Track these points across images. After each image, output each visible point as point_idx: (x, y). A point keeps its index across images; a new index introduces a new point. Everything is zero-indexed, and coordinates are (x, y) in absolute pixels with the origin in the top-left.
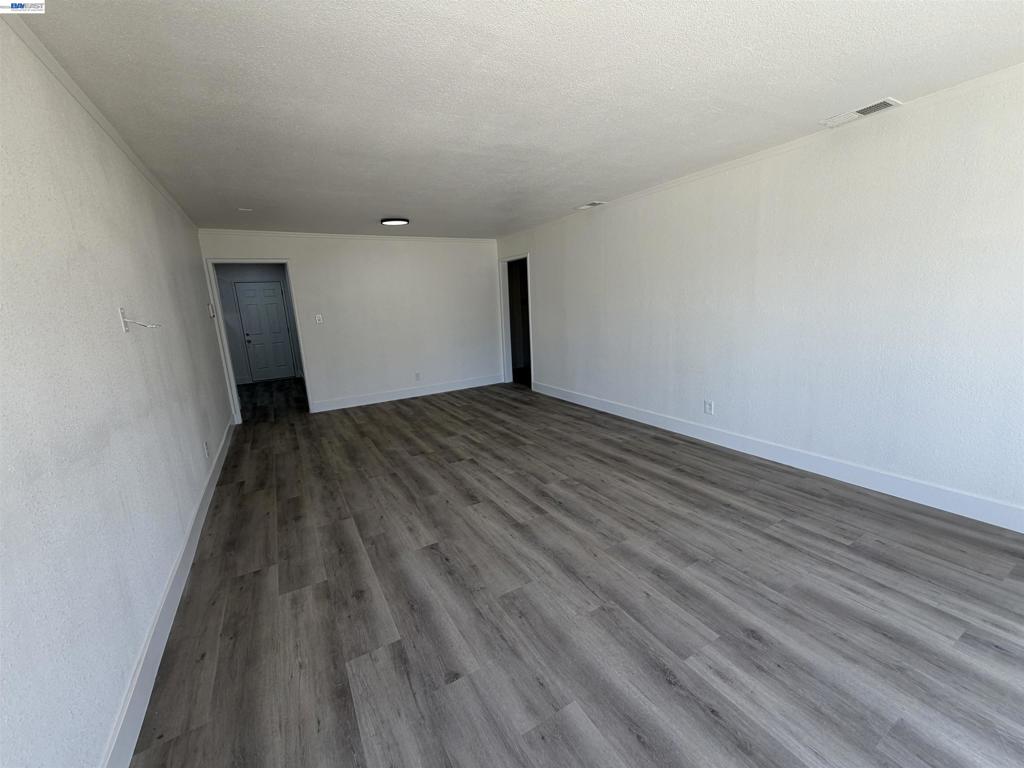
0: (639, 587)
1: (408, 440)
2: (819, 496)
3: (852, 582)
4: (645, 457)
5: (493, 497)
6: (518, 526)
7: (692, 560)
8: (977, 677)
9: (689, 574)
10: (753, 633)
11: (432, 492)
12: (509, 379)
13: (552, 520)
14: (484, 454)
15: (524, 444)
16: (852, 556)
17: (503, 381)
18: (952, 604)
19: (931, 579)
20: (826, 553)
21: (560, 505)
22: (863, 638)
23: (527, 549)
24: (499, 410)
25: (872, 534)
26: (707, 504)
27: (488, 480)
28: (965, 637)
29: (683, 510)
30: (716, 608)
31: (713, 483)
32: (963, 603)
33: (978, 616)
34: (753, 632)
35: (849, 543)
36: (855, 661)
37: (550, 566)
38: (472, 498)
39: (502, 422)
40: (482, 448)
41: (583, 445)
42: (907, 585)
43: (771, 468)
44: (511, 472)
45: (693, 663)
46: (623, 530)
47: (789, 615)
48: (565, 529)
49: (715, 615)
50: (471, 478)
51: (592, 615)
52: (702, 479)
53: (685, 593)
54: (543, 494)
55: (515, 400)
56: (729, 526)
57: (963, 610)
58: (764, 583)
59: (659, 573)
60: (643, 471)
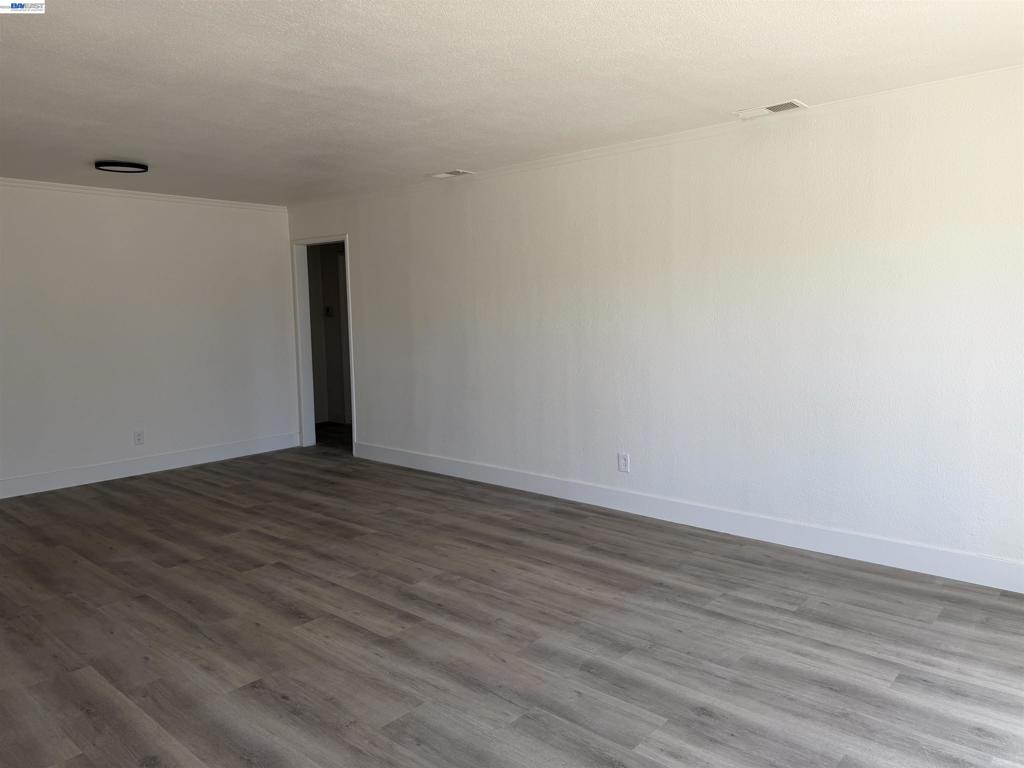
0: (567, 687)
1: (147, 545)
2: (761, 564)
3: (799, 647)
4: (545, 536)
5: (332, 610)
6: (381, 641)
7: (625, 648)
8: (908, 708)
9: (625, 664)
10: (704, 711)
11: (225, 614)
12: (310, 440)
13: (432, 627)
14: (298, 554)
15: (362, 534)
16: (796, 621)
17: (296, 444)
18: (888, 651)
19: (871, 631)
20: (772, 621)
21: (439, 607)
22: (811, 695)
23: (404, 667)
24: (303, 488)
25: (816, 596)
26: (634, 585)
27: (317, 589)
28: (900, 678)
29: (606, 595)
30: (660, 693)
31: (639, 561)
32: (899, 649)
33: (909, 657)
34: (703, 709)
35: (794, 608)
36: (804, 716)
37: (444, 682)
38: (296, 614)
39: (315, 506)
40: (293, 546)
41: (455, 528)
42: (849, 640)
43: (706, 537)
44: (353, 574)
45: (641, 750)
46: (535, 627)
47: (739, 687)
48: (456, 636)
49: (660, 700)
50: (286, 589)
51: (515, 725)
52: (624, 557)
53: (623, 685)
54: (412, 597)
55: (328, 471)
56: (663, 606)
57: (898, 655)
58: (710, 660)
59: (589, 668)
60: (547, 553)
